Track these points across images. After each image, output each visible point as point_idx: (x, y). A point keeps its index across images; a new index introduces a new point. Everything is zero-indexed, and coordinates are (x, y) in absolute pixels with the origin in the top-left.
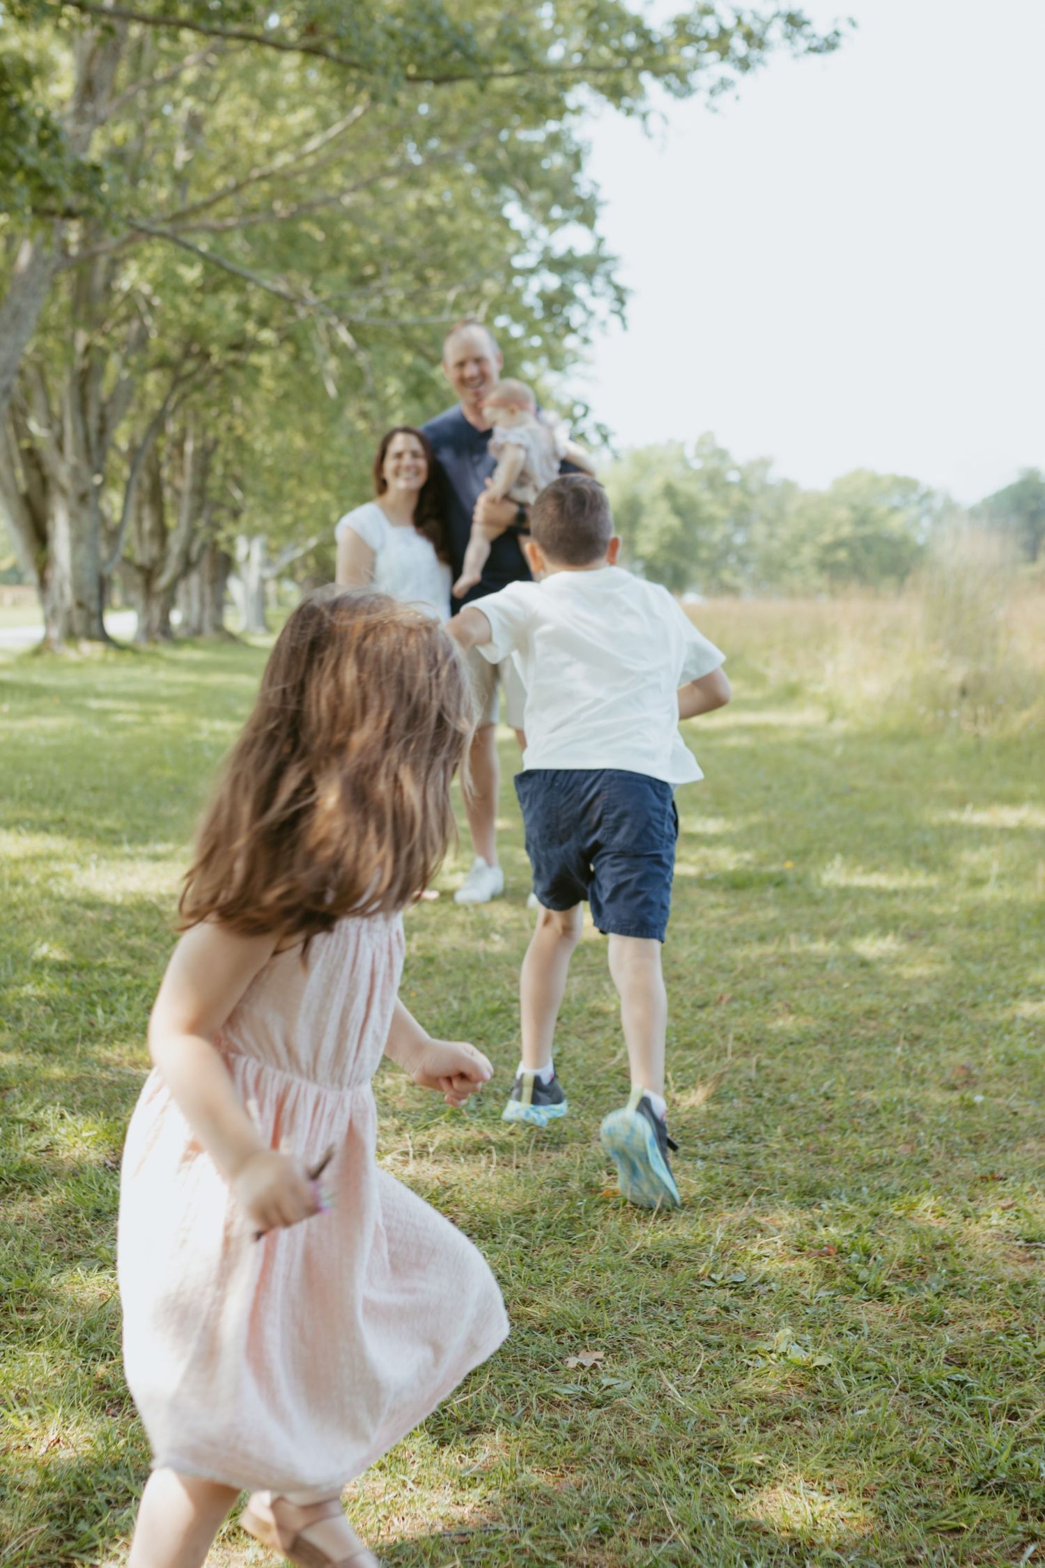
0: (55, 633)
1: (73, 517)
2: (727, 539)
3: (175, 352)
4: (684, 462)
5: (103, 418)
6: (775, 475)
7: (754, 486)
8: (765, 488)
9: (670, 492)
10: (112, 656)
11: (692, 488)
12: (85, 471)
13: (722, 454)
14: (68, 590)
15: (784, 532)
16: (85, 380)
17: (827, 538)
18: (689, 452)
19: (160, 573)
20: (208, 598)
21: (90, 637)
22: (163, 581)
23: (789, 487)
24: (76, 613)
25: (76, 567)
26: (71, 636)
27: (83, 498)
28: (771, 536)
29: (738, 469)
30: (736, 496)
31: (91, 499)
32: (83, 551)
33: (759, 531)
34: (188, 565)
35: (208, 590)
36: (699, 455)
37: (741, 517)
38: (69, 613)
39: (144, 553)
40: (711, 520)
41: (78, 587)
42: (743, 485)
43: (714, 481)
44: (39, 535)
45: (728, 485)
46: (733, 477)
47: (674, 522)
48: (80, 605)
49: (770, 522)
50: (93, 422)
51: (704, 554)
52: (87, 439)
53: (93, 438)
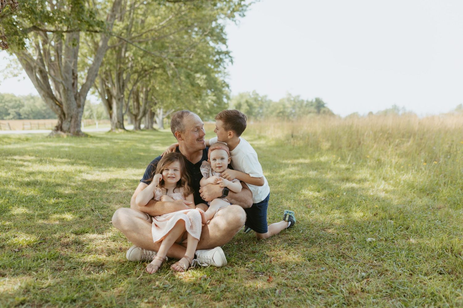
0: (113, 128)
1: (117, 103)
2: (258, 111)
3: (140, 70)
4: (250, 96)
5: (123, 83)
6: (268, 98)
7: (264, 101)
8: (266, 101)
9: (247, 102)
10: (126, 132)
11: (251, 101)
12: (119, 94)
13: (257, 95)
14: (116, 119)
15: (270, 110)
16: (119, 75)
17: (278, 111)
18: (251, 94)
19: (139, 115)
20: (150, 122)
21: (121, 128)
22: (139, 118)
23: (270, 101)
24: (118, 123)
25: (118, 114)
26: (117, 128)
27: (119, 100)
28: (267, 111)
29: (260, 97)
30: (260, 103)
31: (121, 100)
32: (119, 110)
33: (265, 110)
34: (144, 114)
35: (150, 120)
36: (253, 95)
37: (261, 107)
38: (116, 124)
39: (135, 112)
40: (255, 108)
41: (118, 118)
42: (261, 100)
43: (256, 100)
44: (110, 107)
45: (258, 101)
46: (260, 99)
47: (248, 108)
48: (119, 122)
49: (267, 108)
50: (121, 84)
51: (254, 114)
52: (120, 87)
53: (121, 87)
